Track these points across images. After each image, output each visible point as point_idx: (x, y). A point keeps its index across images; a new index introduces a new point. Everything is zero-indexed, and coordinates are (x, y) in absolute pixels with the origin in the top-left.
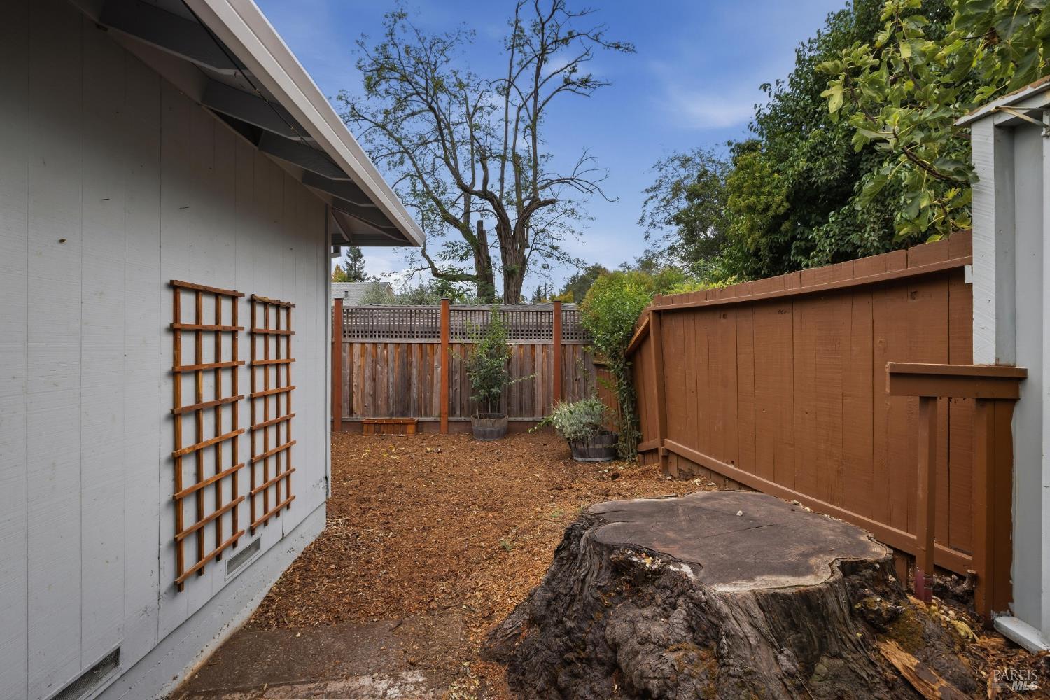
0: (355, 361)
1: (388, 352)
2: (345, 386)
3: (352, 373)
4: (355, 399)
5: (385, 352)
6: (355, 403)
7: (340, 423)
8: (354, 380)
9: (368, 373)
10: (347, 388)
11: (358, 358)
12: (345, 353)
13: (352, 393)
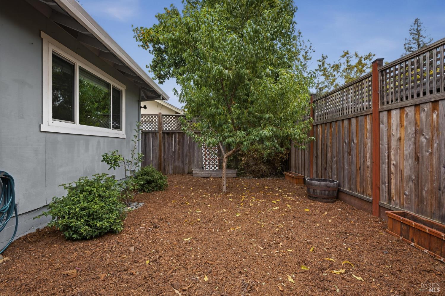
0: (394, 132)
1: (438, 115)
2: (383, 163)
3: (389, 148)
4: (393, 181)
5: (435, 116)
6: (393, 187)
7: (378, 207)
8: (393, 158)
9: (408, 148)
10: (385, 167)
11: (397, 129)
12: (383, 124)
13: (390, 173)
